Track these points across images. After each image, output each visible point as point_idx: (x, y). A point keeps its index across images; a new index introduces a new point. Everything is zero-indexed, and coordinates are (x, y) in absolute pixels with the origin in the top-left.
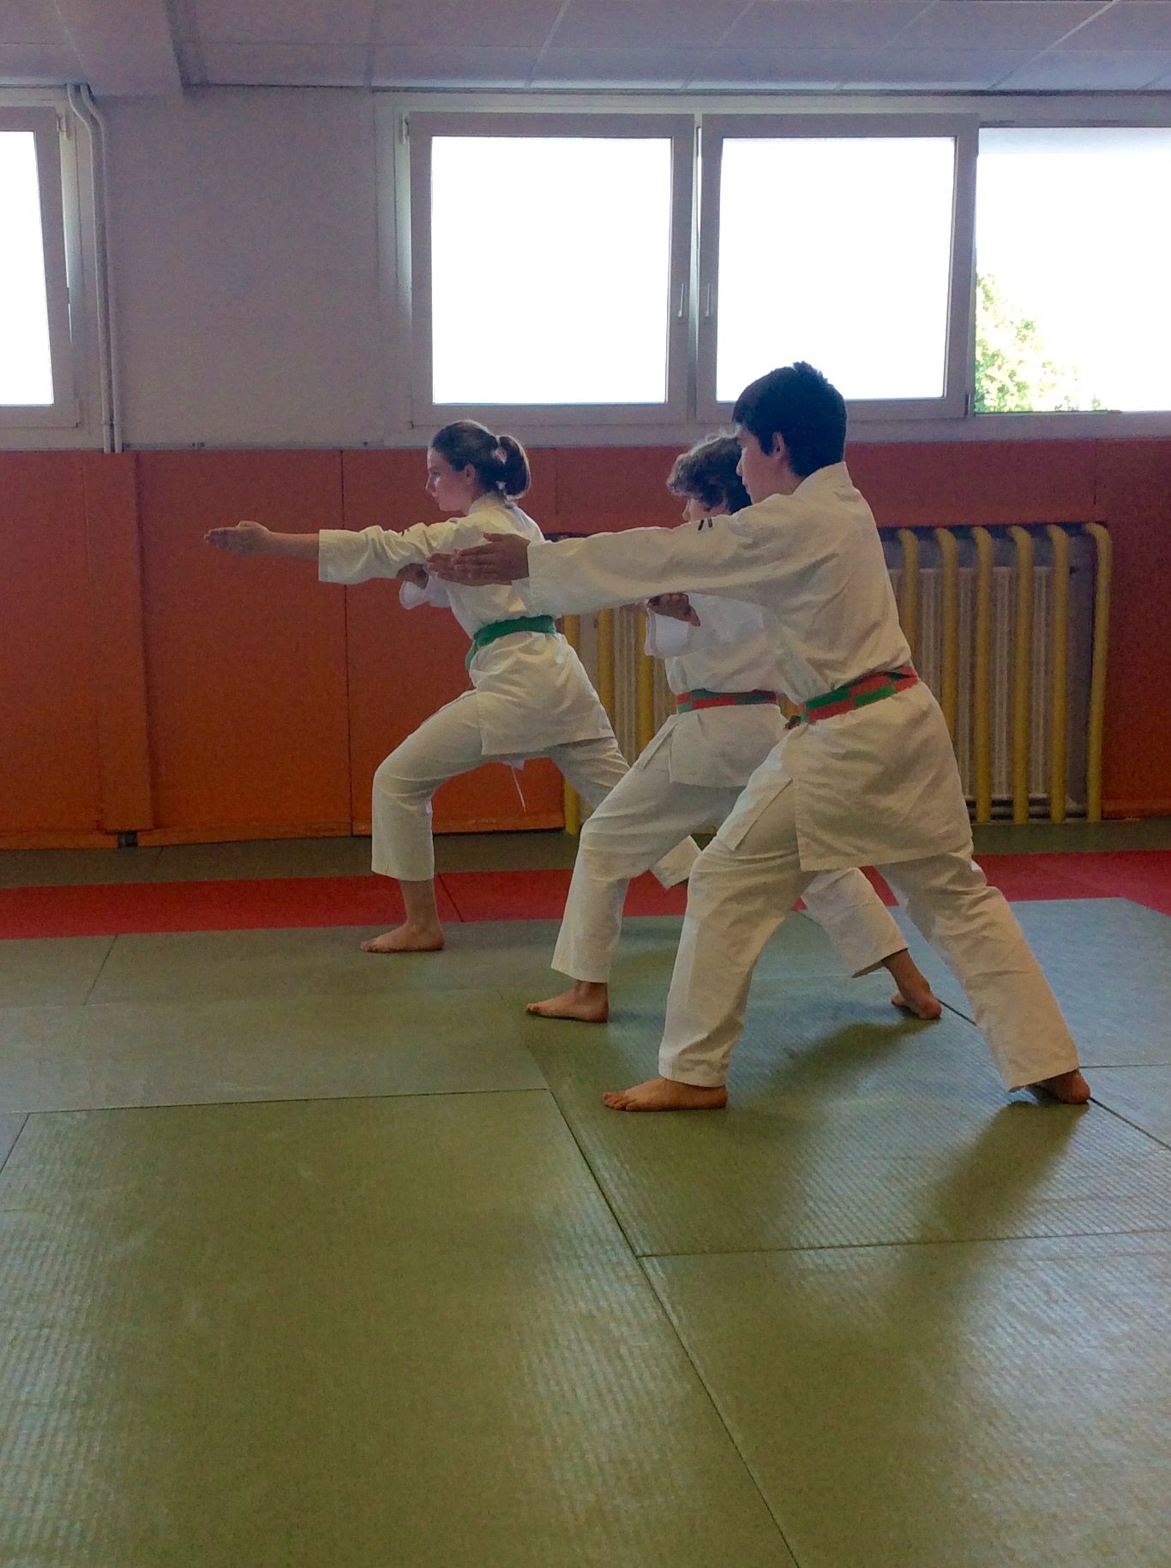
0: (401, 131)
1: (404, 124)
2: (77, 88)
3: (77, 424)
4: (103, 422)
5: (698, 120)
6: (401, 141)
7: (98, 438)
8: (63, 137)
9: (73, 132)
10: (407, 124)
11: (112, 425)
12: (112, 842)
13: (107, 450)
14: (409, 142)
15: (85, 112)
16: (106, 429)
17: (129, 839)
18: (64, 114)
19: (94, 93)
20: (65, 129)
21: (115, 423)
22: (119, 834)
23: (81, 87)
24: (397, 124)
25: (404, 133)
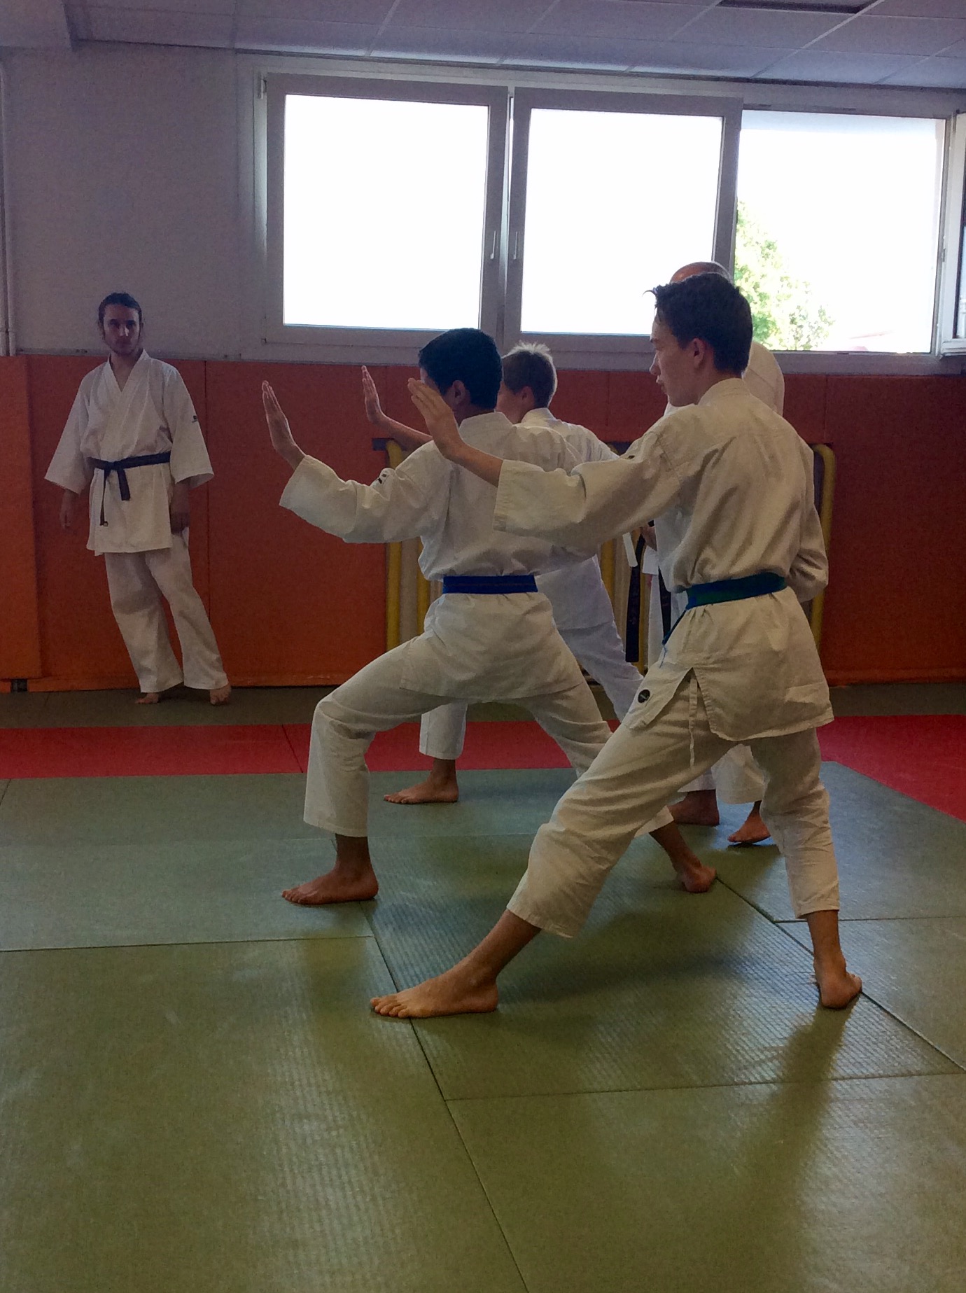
0: (260, 89)
1: (262, 81)
4: (0, 329)
5: (512, 90)
6: (259, 96)
10: (265, 81)
11: (7, 332)
12: (6, 688)
14: (266, 97)
16: (2, 336)
17: (20, 685)
21: (9, 330)
22: (12, 681)
24: (256, 81)
25: (262, 89)
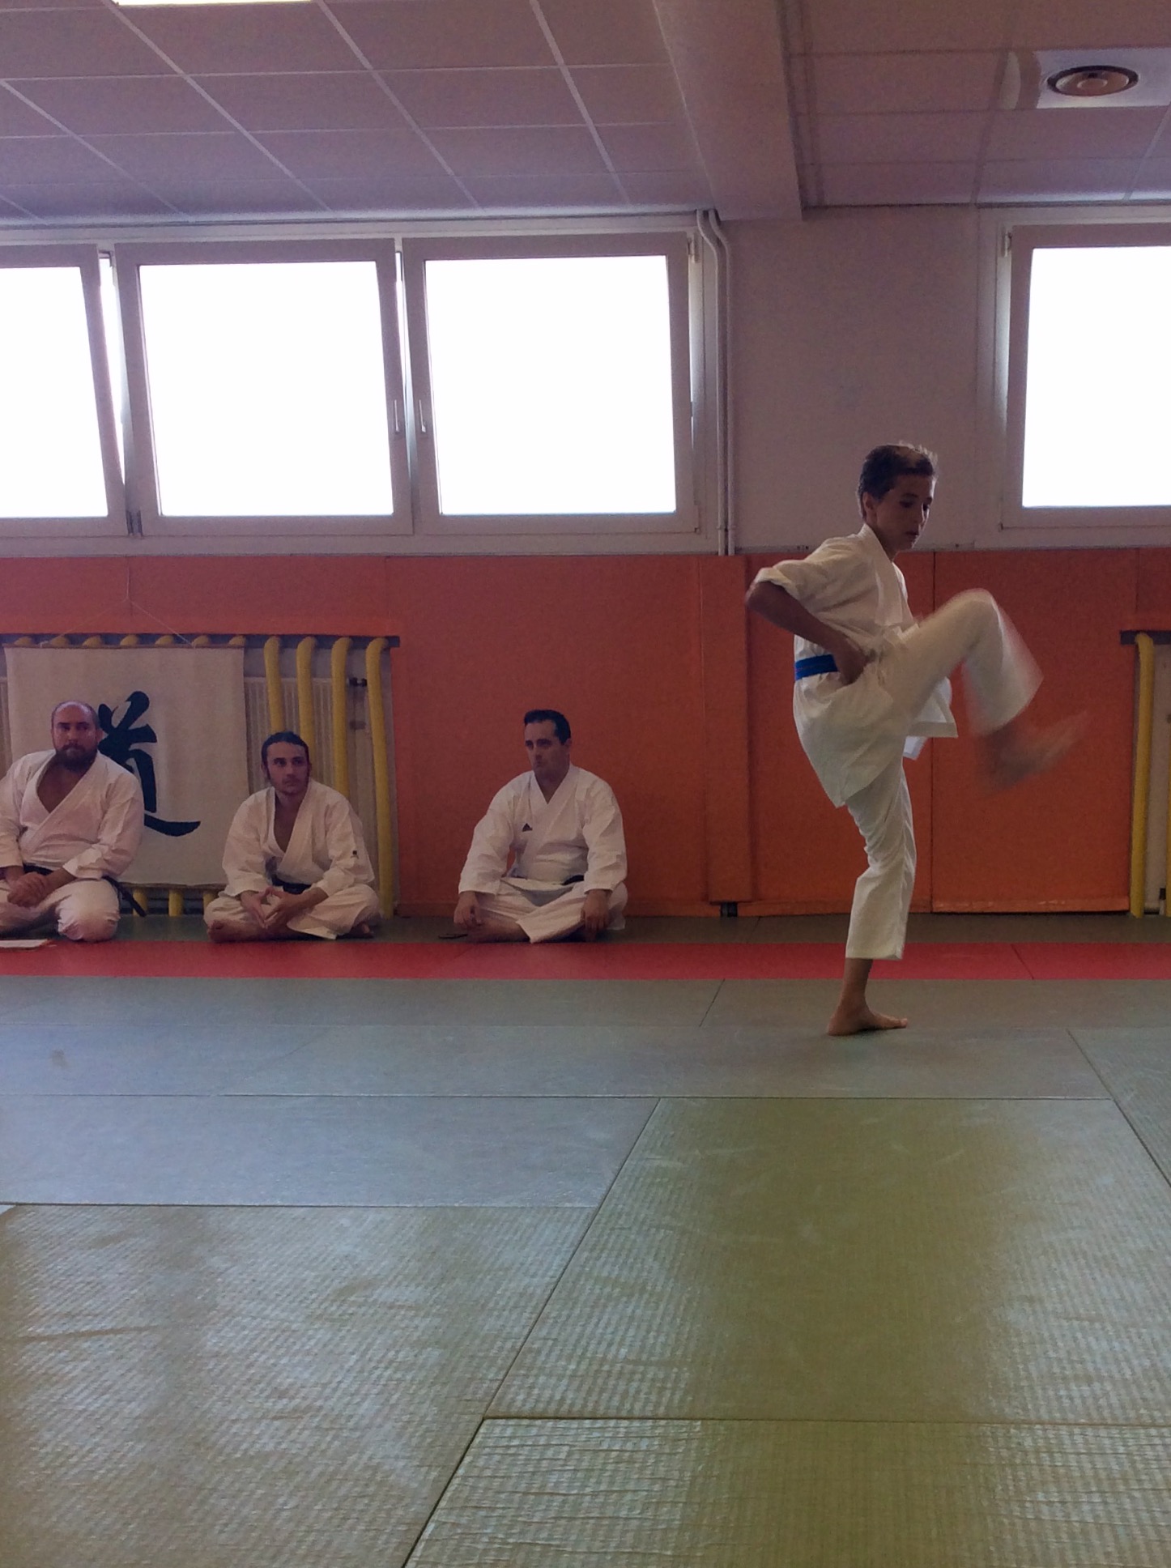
0: (1003, 245)
1: (1007, 238)
2: (706, 214)
3: (696, 529)
4: (718, 527)
6: (1003, 254)
7: (714, 542)
8: (692, 261)
9: (700, 253)
10: (1010, 237)
11: (726, 530)
12: (715, 912)
13: (721, 552)
14: (1010, 255)
15: (712, 236)
16: (720, 533)
17: (730, 909)
18: (693, 239)
19: (722, 218)
20: (693, 251)
21: (729, 528)
22: (722, 904)
23: (710, 213)
24: (1000, 238)
25: (1006, 247)
